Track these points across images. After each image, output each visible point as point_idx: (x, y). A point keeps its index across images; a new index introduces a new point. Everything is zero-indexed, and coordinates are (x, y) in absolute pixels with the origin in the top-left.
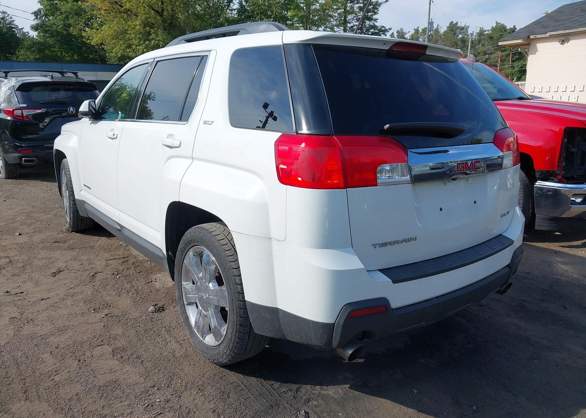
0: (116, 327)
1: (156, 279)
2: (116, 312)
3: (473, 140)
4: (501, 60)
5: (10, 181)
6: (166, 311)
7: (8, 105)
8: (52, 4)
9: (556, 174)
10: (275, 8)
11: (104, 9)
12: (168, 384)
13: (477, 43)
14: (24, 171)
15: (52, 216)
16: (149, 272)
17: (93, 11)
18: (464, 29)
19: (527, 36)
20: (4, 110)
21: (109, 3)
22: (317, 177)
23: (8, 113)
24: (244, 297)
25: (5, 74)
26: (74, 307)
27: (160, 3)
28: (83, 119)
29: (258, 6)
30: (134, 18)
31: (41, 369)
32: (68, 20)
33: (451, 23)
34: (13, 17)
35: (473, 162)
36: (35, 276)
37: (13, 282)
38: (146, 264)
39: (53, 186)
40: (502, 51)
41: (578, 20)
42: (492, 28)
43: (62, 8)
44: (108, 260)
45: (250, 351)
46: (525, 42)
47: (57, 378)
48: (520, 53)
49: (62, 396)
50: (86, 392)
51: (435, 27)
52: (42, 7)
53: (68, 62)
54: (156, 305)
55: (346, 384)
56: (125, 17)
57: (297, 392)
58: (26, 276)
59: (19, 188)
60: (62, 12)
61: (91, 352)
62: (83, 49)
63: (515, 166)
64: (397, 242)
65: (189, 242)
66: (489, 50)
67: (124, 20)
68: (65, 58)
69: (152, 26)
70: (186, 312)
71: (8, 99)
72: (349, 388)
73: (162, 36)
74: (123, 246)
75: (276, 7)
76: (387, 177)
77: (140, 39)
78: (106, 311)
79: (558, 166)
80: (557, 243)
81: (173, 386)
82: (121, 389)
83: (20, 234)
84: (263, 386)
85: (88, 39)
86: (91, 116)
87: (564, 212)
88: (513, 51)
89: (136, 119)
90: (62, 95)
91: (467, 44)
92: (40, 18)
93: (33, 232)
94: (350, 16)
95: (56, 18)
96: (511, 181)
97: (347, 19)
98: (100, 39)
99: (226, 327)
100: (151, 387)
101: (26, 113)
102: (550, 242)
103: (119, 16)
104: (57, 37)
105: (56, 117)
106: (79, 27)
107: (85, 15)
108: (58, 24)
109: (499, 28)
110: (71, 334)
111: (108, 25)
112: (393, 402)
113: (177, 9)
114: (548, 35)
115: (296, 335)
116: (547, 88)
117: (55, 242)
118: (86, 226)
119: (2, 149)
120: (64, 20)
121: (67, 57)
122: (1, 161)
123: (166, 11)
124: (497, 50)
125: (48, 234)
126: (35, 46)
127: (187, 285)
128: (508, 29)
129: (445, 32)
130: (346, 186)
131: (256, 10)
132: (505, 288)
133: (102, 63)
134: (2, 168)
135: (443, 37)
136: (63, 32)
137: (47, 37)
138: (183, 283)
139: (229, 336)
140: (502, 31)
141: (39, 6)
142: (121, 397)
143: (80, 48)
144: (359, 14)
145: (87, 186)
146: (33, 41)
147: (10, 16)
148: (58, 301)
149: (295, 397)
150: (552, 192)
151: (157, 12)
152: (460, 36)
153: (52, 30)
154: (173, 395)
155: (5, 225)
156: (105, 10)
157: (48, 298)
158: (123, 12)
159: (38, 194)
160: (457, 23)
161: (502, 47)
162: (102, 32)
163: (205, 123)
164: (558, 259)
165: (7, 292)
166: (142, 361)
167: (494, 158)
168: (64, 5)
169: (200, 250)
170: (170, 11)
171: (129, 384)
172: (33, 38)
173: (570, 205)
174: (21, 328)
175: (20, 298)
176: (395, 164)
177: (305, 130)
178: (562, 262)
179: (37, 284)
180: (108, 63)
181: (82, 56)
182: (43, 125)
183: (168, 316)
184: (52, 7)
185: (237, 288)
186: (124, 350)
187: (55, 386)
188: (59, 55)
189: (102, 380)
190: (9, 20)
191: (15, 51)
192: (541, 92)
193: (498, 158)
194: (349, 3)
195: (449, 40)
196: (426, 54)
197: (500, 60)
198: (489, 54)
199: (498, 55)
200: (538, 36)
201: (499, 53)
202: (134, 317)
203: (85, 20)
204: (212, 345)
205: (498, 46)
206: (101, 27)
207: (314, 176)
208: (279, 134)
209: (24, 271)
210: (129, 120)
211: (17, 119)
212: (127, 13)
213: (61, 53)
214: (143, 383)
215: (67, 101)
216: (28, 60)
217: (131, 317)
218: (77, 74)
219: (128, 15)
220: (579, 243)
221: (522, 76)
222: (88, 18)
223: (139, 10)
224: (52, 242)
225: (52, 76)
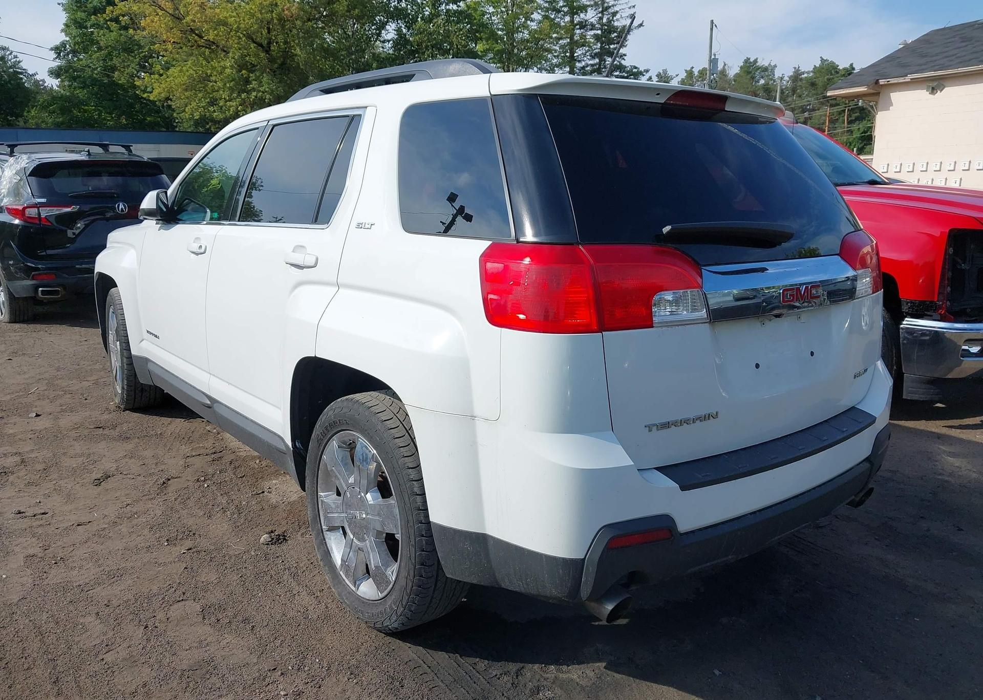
0: (206, 570)
1: (269, 488)
2: (204, 544)
3: (803, 250)
4: (831, 121)
5: (17, 326)
6: (289, 542)
7: (14, 200)
8: (84, 34)
9: (936, 307)
10: (456, 38)
11: (172, 42)
12: (298, 665)
13: (789, 92)
14: (40, 309)
15: (91, 385)
16: (258, 476)
17: (153, 45)
18: (767, 71)
19: (875, 81)
20: (8, 209)
21: (180, 31)
22: (551, 315)
23: (14, 212)
24: (427, 516)
25: (9, 149)
26: (134, 536)
27: (265, 32)
28: (145, 221)
29: (428, 35)
30: (222, 56)
31: (81, 642)
32: (111, 60)
33: (747, 61)
34: (19, 55)
35: (808, 287)
36: (66, 485)
37: (29, 496)
38: (252, 463)
39: (89, 334)
40: (832, 106)
41: (956, 54)
42: (814, 69)
43: (101, 40)
44: (188, 457)
45: (437, 607)
46: (872, 91)
47: (109, 658)
48: (862, 109)
49: (119, 687)
50: (160, 680)
51: (720, 66)
52: (68, 39)
53: (110, 129)
54: (272, 532)
55: (600, 661)
56: (206, 54)
57: (517, 676)
58: (51, 485)
59: (33, 338)
60: (101, 47)
61: (165, 612)
62: (135, 108)
63: (875, 293)
64: (687, 421)
65: (332, 425)
66: (810, 104)
67: (205, 59)
68: (105, 122)
69: (252, 68)
70: (326, 543)
71: (14, 190)
72: (605, 668)
73: (269, 84)
74: (211, 432)
75: (458, 36)
76: (668, 313)
77: (232, 90)
78: (189, 543)
79: (939, 293)
80: (940, 421)
81: (306, 669)
82: (218, 674)
83: (37, 415)
84: (459, 666)
85: (144, 91)
86: (161, 217)
87: (951, 370)
88: (850, 106)
89: (239, 221)
90: (104, 182)
91: (774, 95)
92: (64, 56)
93: (60, 410)
94: (580, 50)
95: (91, 56)
96: (867, 318)
97: (575, 55)
98: (166, 90)
99: (395, 567)
100: (270, 670)
101: (44, 212)
102: (928, 419)
103: (197, 52)
104: (93, 88)
105: (97, 219)
106: (130, 70)
107: (140, 50)
108: (94, 67)
109: (826, 68)
110: (130, 582)
111: (179, 68)
112: (681, 692)
113: (294, 41)
114: (908, 78)
115: (517, 580)
116: (909, 166)
117: (97, 428)
118: (150, 399)
119: (4, 272)
120: (104, 60)
121: (108, 120)
122: (2, 293)
123: (275, 44)
124: (824, 104)
125: (84, 415)
126: (55, 102)
127: (327, 497)
128: (841, 70)
129: (737, 75)
130: (602, 327)
131: (424, 41)
132: (862, 497)
133: (168, 131)
134: (4, 305)
135: (733, 83)
136: (102, 80)
137: (75, 88)
138: (321, 494)
139: (402, 582)
140: (831, 73)
141: (63, 37)
142: (219, 689)
143: (131, 106)
144: (595, 47)
145: (152, 333)
146: (52, 94)
147: (13, 54)
148: (107, 526)
149: (514, 685)
150: (930, 336)
151: (261, 45)
152: (762, 82)
153: (84, 77)
154: (307, 683)
155: (11, 400)
156: (174, 42)
157: (90, 522)
158: (203, 47)
159: (66, 348)
160: (756, 61)
161: (831, 99)
162: (168, 79)
163: (360, 226)
164: (944, 448)
165: (20, 513)
166: (253, 627)
167: (839, 281)
168: (104, 35)
169: (351, 438)
170: (282, 44)
171: (232, 667)
172: (52, 89)
173: (962, 358)
174: (45, 572)
175: (41, 522)
176: (682, 291)
177: (529, 235)
178: (950, 452)
179: (70, 498)
180: (177, 129)
181: (134, 119)
182: (73, 233)
183: (295, 550)
184: (84, 38)
185: (415, 500)
186: (221, 608)
187: (107, 671)
188: (96, 117)
189: (185, 660)
190: (12, 60)
191: (23, 111)
192: (900, 172)
193: (847, 280)
194: (578, 29)
195: (744, 88)
196: (726, 109)
197: (829, 121)
198: (810, 111)
199: (825, 113)
200: (893, 81)
201: (828, 110)
202: (236, 553)
203: (140, 59)
204: (372, 599)
205: (825, 97)
206: (167, 71)
207: (547, 312)
208: (486, 244)
209: (46, 476)
210: (225, 223)
211: (28, 222)
212: (210, 48)
213: (100, 115)
214: (255, 664)
215: (114, 193)
216: (43, 126)
217: (231, 553)
218: (131, 147)
219: (212, 51)
220: (977, 420)
221: (865, 147)
222: (145, 56)
223: (230, 43)
224: (92, 427)
225: (88, 151)
